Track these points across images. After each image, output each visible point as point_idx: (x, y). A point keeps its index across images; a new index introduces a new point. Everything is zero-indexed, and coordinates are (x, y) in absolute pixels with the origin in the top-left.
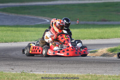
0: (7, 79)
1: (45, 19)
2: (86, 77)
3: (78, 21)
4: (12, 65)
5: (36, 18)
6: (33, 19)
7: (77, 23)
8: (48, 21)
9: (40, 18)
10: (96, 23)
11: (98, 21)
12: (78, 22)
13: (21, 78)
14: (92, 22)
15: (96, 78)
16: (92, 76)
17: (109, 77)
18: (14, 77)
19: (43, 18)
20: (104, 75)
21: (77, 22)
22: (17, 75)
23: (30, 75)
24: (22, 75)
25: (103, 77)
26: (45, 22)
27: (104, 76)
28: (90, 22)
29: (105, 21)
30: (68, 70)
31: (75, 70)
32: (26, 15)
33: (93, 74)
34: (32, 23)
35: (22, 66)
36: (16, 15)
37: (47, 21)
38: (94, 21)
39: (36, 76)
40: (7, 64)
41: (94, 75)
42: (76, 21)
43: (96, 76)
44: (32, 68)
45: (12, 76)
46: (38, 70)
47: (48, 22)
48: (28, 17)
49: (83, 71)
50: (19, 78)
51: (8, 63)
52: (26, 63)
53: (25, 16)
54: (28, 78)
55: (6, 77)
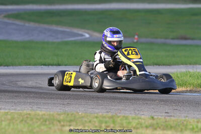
3: (136, 37)
6: (63, 32)
7: (135, 41)
8: (87, 36)
9: (76, 31)
10: (168, 41)
11: (172, 39)
12: (137, 39)
14: (163, 40)
19: (80, 32)
21: (135, 39)
26: (79, 38)
28: (159, 40)
29: (185, 38)
34: (58, 38)
36: (37, 25)
37: (84, 36)
38: (166, 38)
42: (134, 37)
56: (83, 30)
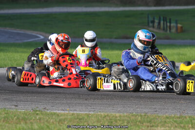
0: (16, 119)
1: (37, 34)
2: (133, 118)
4: (13, 101)
5: (23, 32)
6: (18, 34)
8: (42, 37)
9: (29, 32)
10: (113, 40)
11: (116, 38)
13: (38, 118)
15: (149, 120)
16: (141, 116)
17: (167, 118)
18: (26, 117)
19: (34, 33)
20: (159, 115)
22: (29, 114)
23: (48, 114)
24: (37, 114)
25: (157, 117)
26: (37, 39)
27: (159, 117)
28: (105, 40)
30: (99, 108)
31: (109, 108)
32: (8, 28)
33: (143, 114)
34: (17, 40)
35: (27, 101)
37: (39, 37)
38: (111, 38)
39: (58, 115)
40: (4, 99)
41: (145, 115)
43: (148, 116)
44: (43, 104)
45: (22, 115)
46: (54, 108)
47: (42, 39)
48: (9, 31)
49: (122, 110)
50: (34, 118)
51: (5, 97)
52: (30, 97)
53: (6, 30)
54: (48, 118)
55: (15, 116)
56: (36, 32)
